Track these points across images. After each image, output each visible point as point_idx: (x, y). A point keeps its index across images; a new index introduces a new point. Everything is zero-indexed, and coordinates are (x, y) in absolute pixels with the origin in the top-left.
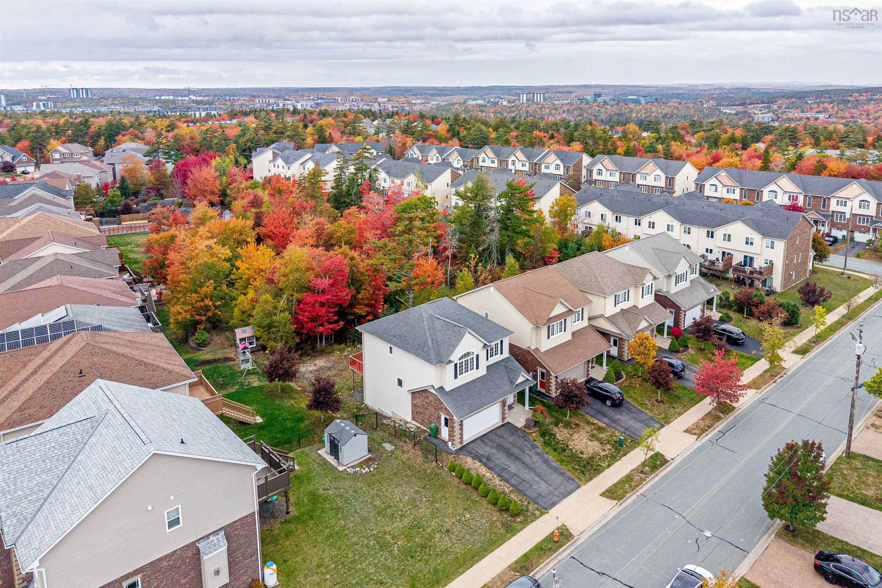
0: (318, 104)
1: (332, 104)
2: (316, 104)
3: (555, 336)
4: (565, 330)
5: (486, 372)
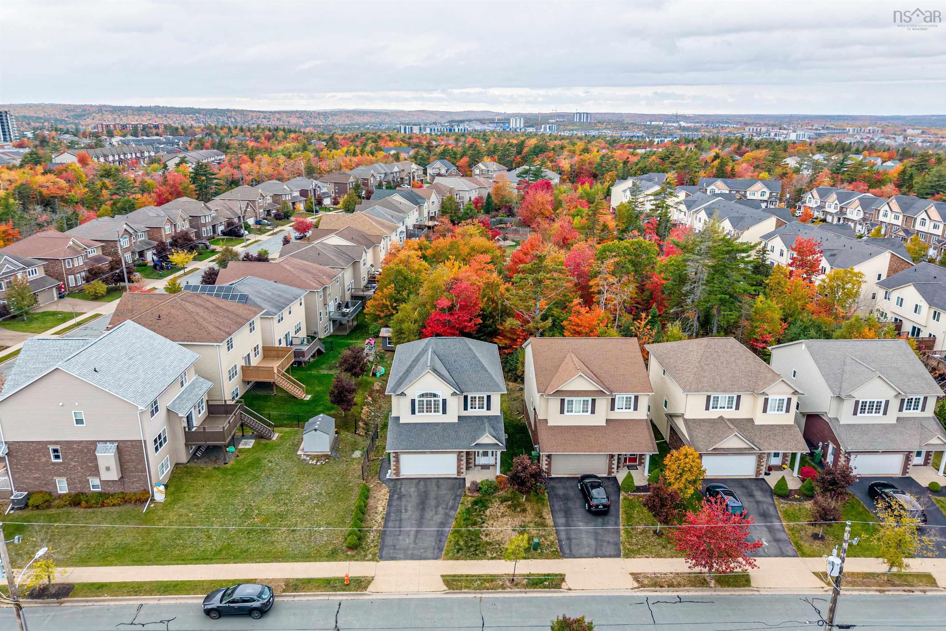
0: (820, 135)
1: (837, 135)
2: (816, 134)
3: (573, 414)
4: (593, 412)
5: (456, 420)
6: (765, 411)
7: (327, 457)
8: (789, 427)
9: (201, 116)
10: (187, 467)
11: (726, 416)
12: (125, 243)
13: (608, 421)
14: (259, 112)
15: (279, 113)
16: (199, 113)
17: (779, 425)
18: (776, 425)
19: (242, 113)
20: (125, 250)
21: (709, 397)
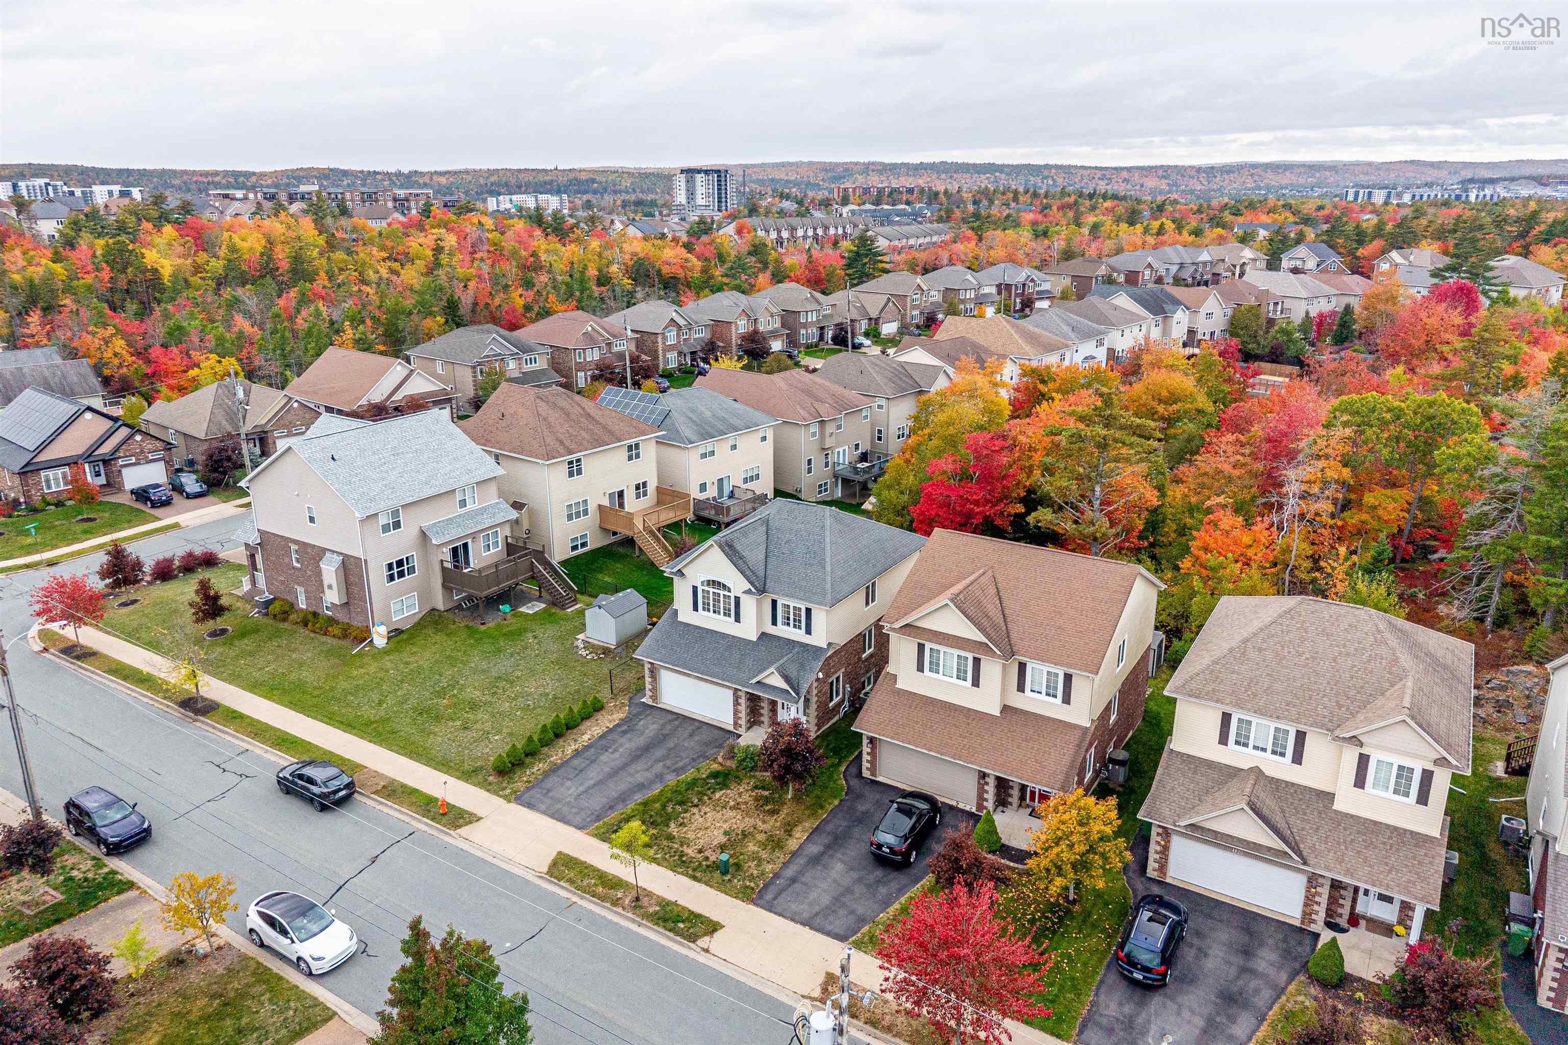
3: (940, 676)
4: (976, 683)
5: (754, 637)
6: (1360, 782)
7: (606, 651)
8: (1420, 840)
9: (1003, 176)
10: (440, 616)
11: (1269, 772)
12: (672, 337)
13: (1006, 709)
14: (1096, 168)
15: (1129, 169)
16: (1001, 172)
17: (1396, 829)
18: (1388, 826)
19: (1067, 170)
20: (672, 348)
21: (1226, 718)
